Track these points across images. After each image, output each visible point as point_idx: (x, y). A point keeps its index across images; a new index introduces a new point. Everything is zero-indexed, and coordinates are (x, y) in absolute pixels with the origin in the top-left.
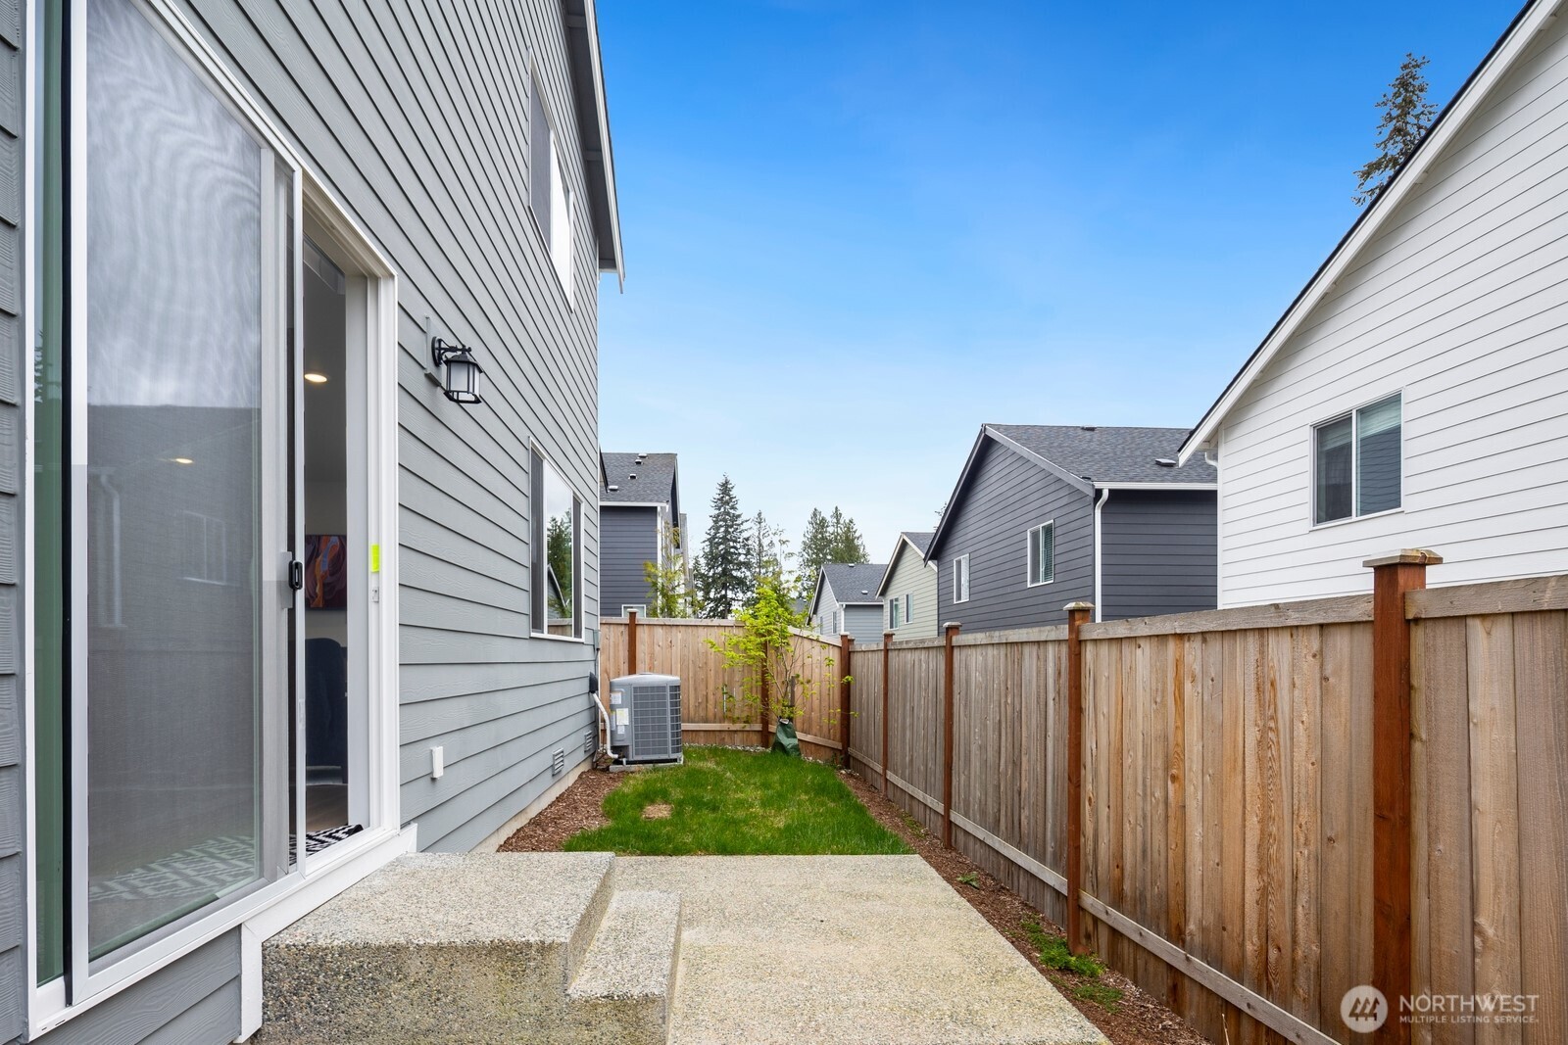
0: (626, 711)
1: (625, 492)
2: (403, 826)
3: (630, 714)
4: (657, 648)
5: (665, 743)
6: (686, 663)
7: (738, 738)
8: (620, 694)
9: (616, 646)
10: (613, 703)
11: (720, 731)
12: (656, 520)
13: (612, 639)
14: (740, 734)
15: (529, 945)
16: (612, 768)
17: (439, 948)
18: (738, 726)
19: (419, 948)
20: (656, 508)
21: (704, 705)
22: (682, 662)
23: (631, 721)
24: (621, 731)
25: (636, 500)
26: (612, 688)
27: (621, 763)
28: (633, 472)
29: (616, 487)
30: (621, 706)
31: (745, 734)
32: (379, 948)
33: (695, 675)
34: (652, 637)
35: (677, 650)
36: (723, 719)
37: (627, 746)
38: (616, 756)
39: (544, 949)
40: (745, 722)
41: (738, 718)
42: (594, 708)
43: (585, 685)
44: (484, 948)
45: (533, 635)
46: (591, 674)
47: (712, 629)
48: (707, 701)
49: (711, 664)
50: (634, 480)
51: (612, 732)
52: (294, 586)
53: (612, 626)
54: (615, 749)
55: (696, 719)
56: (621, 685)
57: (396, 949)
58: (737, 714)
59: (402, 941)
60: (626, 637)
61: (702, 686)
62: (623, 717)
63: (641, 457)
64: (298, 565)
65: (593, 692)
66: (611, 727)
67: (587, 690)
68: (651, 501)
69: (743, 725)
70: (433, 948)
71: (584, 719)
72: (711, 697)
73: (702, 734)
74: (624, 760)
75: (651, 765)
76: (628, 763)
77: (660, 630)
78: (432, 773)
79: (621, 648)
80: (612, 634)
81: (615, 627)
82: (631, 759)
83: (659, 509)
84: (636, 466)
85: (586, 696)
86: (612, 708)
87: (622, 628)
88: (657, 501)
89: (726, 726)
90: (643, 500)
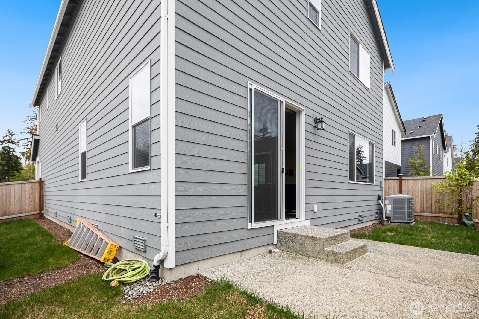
0: (390, 206)
1: (416, 133)
2: (306, 220)
3: (392, 207)
4: (410, 187)
5: (405, 217)
6: (422, 192)
7: (446, 220)
8: (388, 201)
9: (394, 187)
10: (386, 203)
11: (438, 217)
12: (429, 141)
13: (393, 184)
14: (448, 219)
15: (317, 238)
16: (385, 223)
17: (302, 236)
18: (446, 215)
19: (299, 235)
20: (429, 137)
21: (430, 207)
22: (421, 192)
23: (392, 209)
24: (388, 212)
25: (420, 135)
26: (385, 199)
27: (388, 222)
28: (420, 125)
29: (412, 132)
30: (388, 204)
31: (450, 219)
32: (293, 234)
33: (426, 196)
34: (408, 183)
35: (418, 188)
36: (439, 213)
37: (390, 217)
38: (387, 220)
39: (320, 239)
40: (450, 214)
41: (446, 213)
42: (379, 205)
43: (376, 198)
44: (309, 237)
45: (349, 182)
46: (378, 194)
47: (434, 180)
48: (432, 206)
49: (434, 192)
50: (420, 128)
51: (385, 212)
52: (283, 172)
53: (393, 181)
54: (386, 218)
55: (427, 212)
56: (388, 198)
57: (295, 234)
58: (446, 211)
59: (297, 233)
60: (398, 184)
61: (429, 200)
62: (389, 208)
63: (425, 118)
64: (283, 169)
65: (379, 200)
66: (385, 211)
67: (377, 199)
68: (427, 134)
69: (449, 215)
70: (301, 235)
71: (376, 207)
72: (433, 204)
73: (429, 217)
74: (390, 221)
75: (399, 224)
76: (391, 222)
77: (411, 181)
78: (314, 210)
79: (396, 187)
80: (393, 183)
81: (394, 180)
82: (392, 221)
83: (430, 137)
84: (422, 122)
85: (376, 201)
86: (385, 205)
87: (396, 181)
88: (430, 134)
89: (440, 215)
90: (424, 135)
